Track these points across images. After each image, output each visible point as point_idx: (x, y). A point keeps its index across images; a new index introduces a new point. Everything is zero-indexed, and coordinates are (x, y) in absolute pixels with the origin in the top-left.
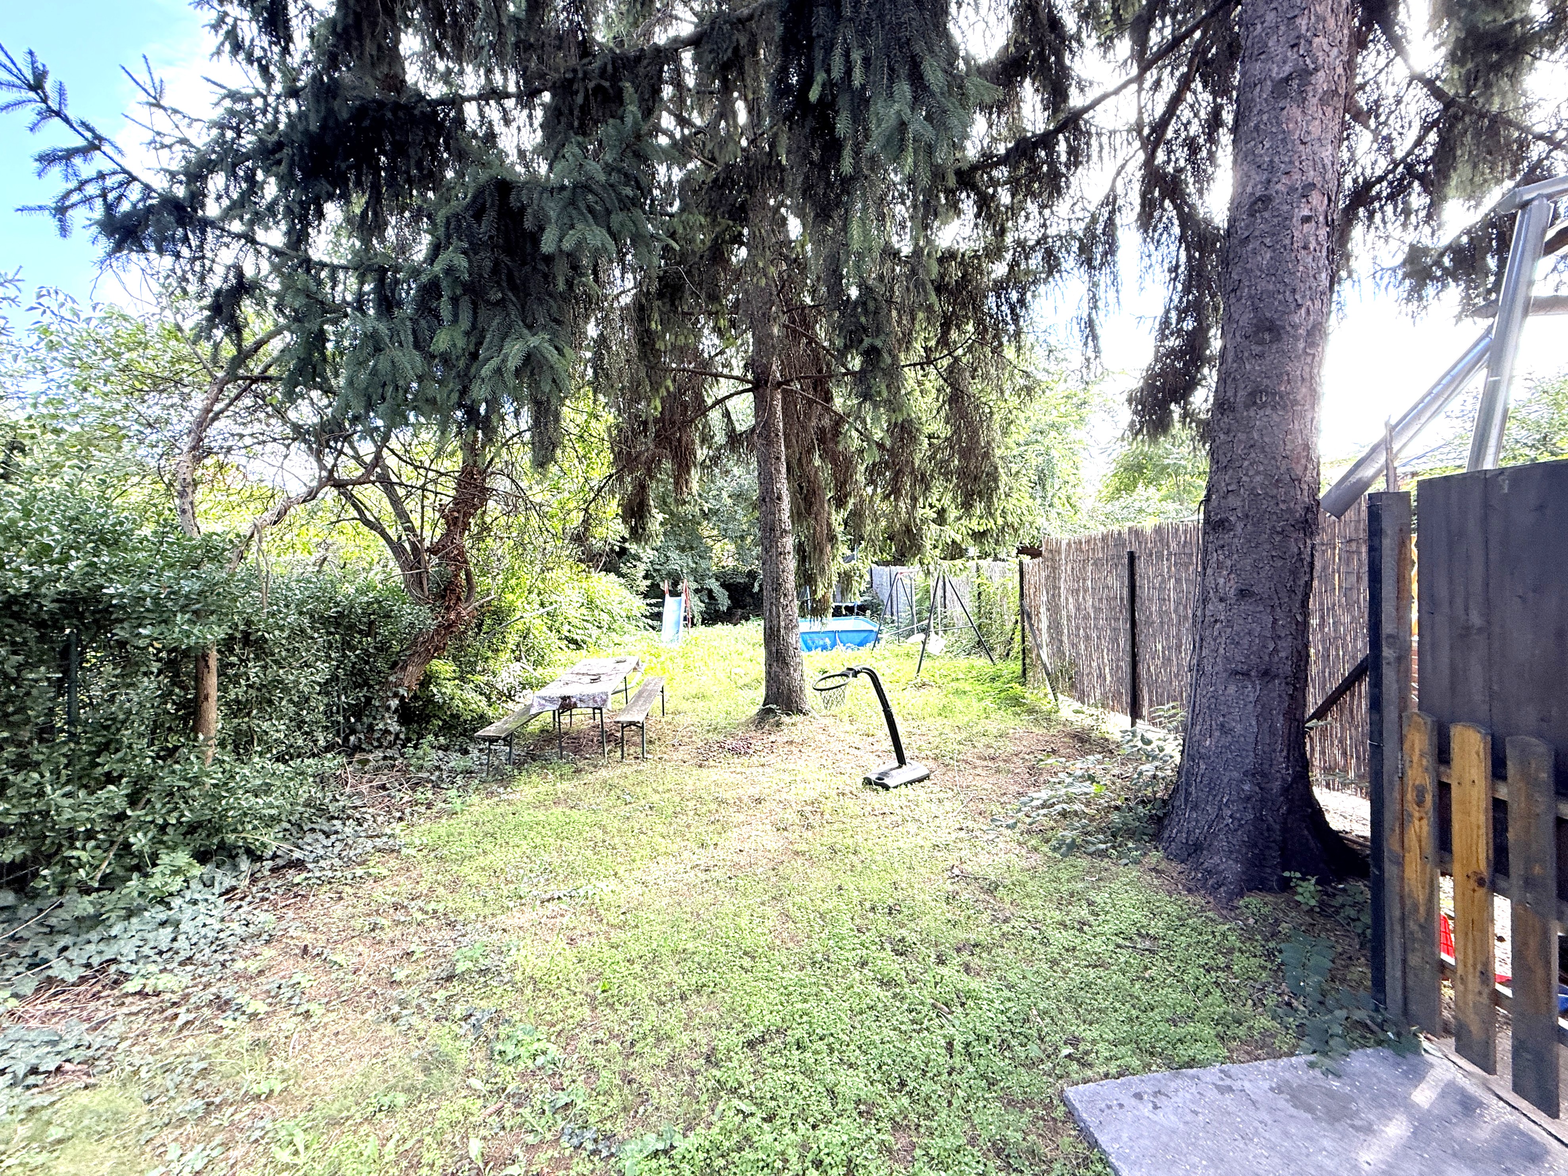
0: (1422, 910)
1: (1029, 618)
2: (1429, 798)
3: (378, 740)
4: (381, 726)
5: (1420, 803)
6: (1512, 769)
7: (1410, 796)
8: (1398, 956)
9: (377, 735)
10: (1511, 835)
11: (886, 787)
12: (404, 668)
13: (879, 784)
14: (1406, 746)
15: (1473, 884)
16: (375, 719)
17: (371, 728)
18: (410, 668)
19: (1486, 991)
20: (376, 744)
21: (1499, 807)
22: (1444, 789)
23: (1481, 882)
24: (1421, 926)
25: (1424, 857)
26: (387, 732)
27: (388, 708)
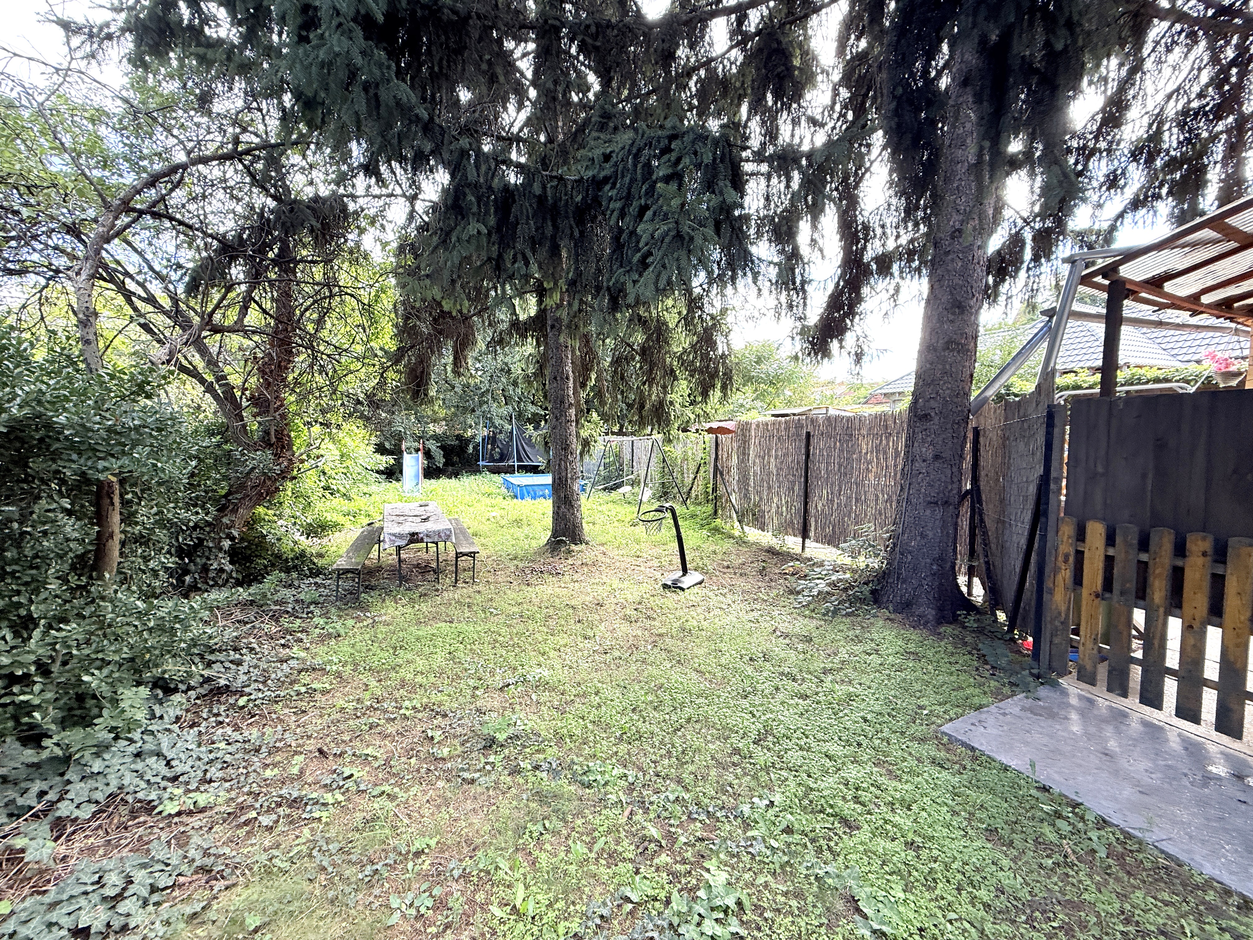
0: (1063, 615)
1: (722, 474)
2: (1071, 559)
3: (213, 579)
4: (215, 566)
5: (1066, 561)
6: (1119, 540)
7: (1061, 558)
8: (1048, 640)
9: (212, 575)
10: (1115, 571)
11: (682, 589)
12: (235, 511)
13: (675, 587)
14: (1060, 533)
15: (1093, 597)
16: (208, 559)
17: (205, 569)
18: (241, 511)
19: (1096, 647)
20: (211, 583)
21: (1109, 561)
22: (1080, 555)
23: (1097, 596)
24: (1062, 623)
25: (1066, 588)
26: (222, 570)
27: (221, 549)
